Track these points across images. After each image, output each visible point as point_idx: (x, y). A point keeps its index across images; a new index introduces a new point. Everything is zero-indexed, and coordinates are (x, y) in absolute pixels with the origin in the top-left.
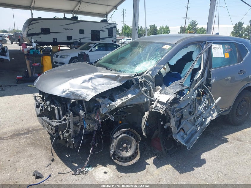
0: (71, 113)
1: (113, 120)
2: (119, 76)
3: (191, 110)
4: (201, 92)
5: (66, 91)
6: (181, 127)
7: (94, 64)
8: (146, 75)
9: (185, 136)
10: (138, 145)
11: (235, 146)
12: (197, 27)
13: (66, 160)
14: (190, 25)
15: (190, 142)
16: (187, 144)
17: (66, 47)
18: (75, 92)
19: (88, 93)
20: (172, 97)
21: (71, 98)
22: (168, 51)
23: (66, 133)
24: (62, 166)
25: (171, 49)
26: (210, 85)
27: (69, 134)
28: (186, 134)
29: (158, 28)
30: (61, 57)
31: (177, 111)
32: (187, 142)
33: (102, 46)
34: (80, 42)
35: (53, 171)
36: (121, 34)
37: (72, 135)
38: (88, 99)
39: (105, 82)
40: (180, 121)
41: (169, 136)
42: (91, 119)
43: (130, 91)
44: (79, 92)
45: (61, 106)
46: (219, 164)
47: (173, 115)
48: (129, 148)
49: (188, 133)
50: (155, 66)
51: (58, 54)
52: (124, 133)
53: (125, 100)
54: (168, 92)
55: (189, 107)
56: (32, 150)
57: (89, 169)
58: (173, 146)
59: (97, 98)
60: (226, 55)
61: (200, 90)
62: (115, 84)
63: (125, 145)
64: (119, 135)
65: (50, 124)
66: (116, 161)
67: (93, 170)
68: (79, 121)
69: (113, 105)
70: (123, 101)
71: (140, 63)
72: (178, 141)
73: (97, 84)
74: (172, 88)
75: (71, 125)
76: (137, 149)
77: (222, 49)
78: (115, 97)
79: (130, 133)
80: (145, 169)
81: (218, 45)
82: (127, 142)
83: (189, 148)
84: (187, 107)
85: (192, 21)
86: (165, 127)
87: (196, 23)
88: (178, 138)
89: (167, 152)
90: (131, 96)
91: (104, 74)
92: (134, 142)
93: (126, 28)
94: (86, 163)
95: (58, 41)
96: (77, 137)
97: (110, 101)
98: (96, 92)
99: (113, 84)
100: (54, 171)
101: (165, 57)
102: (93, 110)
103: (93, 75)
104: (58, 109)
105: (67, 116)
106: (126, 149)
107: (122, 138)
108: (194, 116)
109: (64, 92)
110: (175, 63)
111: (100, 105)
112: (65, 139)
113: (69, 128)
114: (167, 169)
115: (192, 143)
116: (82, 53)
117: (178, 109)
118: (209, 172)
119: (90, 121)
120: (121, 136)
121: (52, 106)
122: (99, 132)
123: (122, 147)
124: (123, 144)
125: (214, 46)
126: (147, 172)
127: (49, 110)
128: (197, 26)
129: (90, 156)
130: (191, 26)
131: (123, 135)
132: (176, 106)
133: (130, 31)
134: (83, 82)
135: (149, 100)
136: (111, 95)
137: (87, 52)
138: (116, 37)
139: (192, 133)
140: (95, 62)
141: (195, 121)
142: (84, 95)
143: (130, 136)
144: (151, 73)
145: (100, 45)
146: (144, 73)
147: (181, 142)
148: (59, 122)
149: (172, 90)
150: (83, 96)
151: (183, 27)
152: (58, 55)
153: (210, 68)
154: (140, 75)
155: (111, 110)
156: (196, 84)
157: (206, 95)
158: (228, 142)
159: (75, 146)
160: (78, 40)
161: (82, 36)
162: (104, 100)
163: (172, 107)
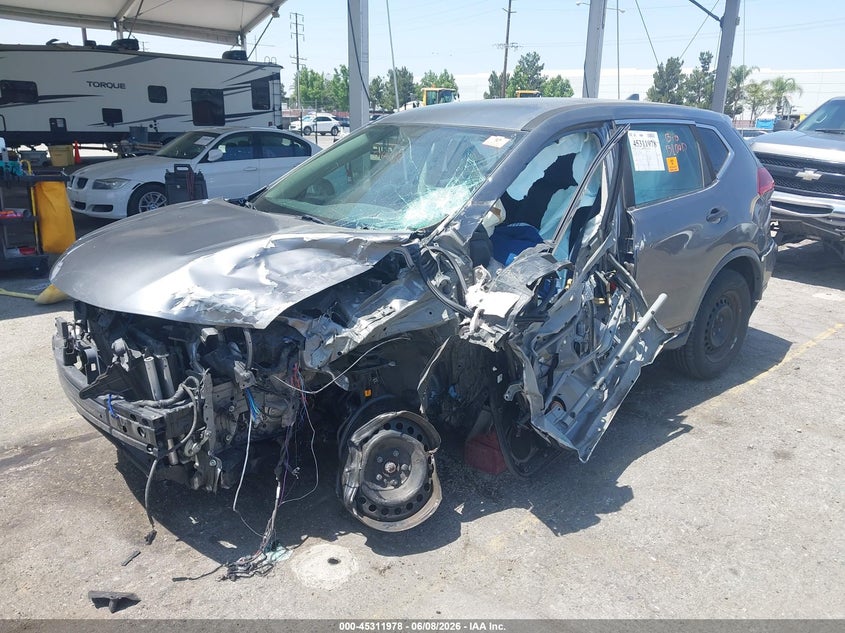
0: (204, 373)
1: (345, 387)
2: (358, 242)
3: (579, 339)
4: (607, 282)
5: (181, 299)
6: (554, 394)
7: (247, 204)
8: (443, 234)
9: (569, 420)
10: (433, 460)
11: (713, 442)
12: (542, 76)
13: (189, 535)
14: (520, 69)
15: (586, 439)
16: (580, 445)
17: (103, 149)
18: (214, 300)
19: (262, 301)
20: (523, 298)
21: (201, 323)
22: (504, 156)
23: (190, 441)
24: (179, 555)
25: (511, 148)
26: (630, 258)
27: (202, 443)
28: (573, 415)
29: (417, 80)
30: (97, 186)
31: (539, 345)
32: (577, 438)
33: (242, 144)
34: (152, 130)
35: (152, 575)
36: (294, 99)
37: (212, 445)
38: (263, 321)
39: (312, 262)
40: (549, 375)
41: (521, 424)
42: (273, 390)
43: (396, 290)
44: (230, 302)
45: (168, 351)
46: (675, 497)
47: (528, 356)
48: (403, 475)
49: (577, 411)
50: (469, 204)
51: (82, 176)
52: (387, 426)
53: (384, 320)
54: (507, 283)
55: (574, 331)
56: (57, 515)
57: (277, 554)
58: (533, 450)
59: (292, 317)
60: (669, 165)
61: (601, 276)
62: (348, 269)
63: (389, 466)
64: (368, 436)
65: (134, 417)
66: (365, 520)
67: (291, 558)
68: (232, 399)
69: (347, 338)
70: (377, 324)
71: (417, 196)
72: (550, 438)
73: (285, 270)
74: (518, 269)
75: (209, 413)
76: (429, 473)
77: (658, 145)
78: (349, 313)
79: (406, 426)
80: (459, 535)
81: (645, 133)
82: (396, 454)
83: (584, 458)
84: (569, 329)
85: (525, 56)
86: (508, 396)
87: (540, 64)
88: (547, 427)
89: (520, 469)
90: (401, 306)
91: (308, 237)
92: (419, 454)
93: (307, 80)
94: (267, 535)
95: (69, 129)
96: (229, 451)
97: (334, 326)
98: (287, 297)
99: (339, 267)
100: (154, 576)
101: (497, 174)
102: (278, 360)
103: (269, 239)
104: (158, 364)
105: (191, 384)
106: (394, 478)
107: (378, 446)
108: (591, 357)
109: (174, 302)
110: (526, 194)
111: (302, 341)
112: (184, 463)
113: (201, 423)
114: (526, 528)
115: (592, 440)
116: (179, 169)
117: (542, 335)
118: (653, 525)
119: (269, 396)
120: (376, 438)
121: (137, 354)
122: (301, 431)
123: (382, 470)
124: (384, 463)
125: (633, 136)
126: (467, 545)
127: (126, 367)
128: (543, 73)
129: (277, 511)
130: (524, 70)
131: (383, 433)
132: (535, 326)
133: (322, 88)
134: (237, 267)
135: (457, 314)
136: (334, 304)
137: (195, 165)
138: (280, 109)
139: (590, 409)
140: (252, 198)
141: (595, 373)
142: (248, 309)
143: (405, 436)
144: (457, 227)
145: (235, 141)
146: (435, 227)
147: (560, 441)
148: (165, 406)
149: (521, 278)
150: (244, 314)
151: (498, 75)
152: (86, 180)
153: (628, 206)
154: (423, 237)
155: (339, 353)
156: (589, 256)
157: (622, 288)
158: (692, 431)
159: (226, 484)
160: (146, 124)
161: (159, 109)
162: (315, 323)
163: (525, 333)
